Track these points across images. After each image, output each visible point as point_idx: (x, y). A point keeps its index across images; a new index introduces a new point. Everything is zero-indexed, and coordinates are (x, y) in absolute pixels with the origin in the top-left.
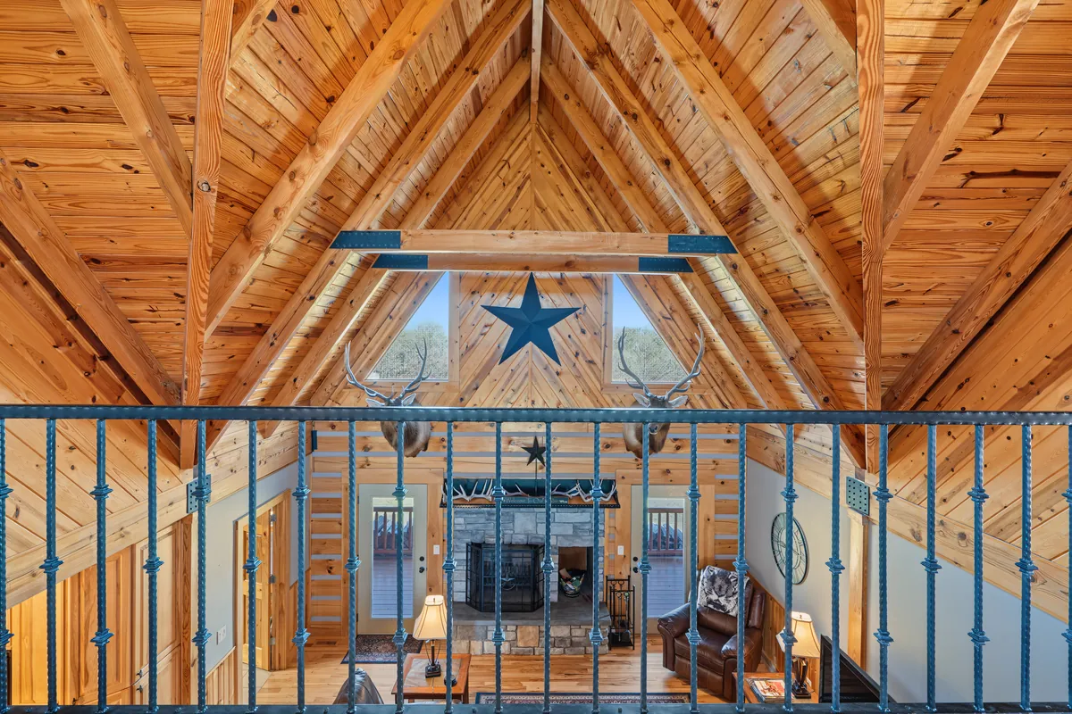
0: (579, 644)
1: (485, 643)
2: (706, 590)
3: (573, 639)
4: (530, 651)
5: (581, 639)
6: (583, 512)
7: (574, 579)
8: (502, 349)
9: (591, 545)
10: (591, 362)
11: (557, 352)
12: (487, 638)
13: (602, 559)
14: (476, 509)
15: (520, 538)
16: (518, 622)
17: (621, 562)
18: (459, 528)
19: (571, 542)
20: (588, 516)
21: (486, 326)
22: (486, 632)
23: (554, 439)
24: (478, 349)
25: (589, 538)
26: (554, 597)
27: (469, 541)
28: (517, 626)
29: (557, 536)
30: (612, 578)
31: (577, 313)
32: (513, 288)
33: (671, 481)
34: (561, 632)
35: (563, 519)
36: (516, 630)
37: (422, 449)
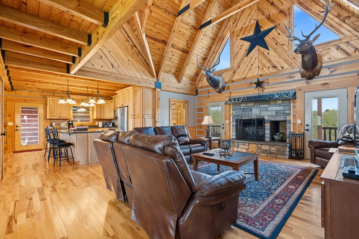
0: (273, 153)
2: (343, 132)
3: (271, 151)
6: (280, 106)
7: (278, 134)
8: (247, 51)
9: (284, 119)
10: (283, 45)
11: (268, 45)
12: (239, 147)
13: (289, 125)
14: (239, 108)
15: (254, 117)
16: (249, 142)
17: (299, 127)
18: (234, 114)
19: (275, 118)
20: (282, 107)
21: (242, 45)
22: (239, 145)
23: (267, 79)
24: (239, 54)
25: (283, 116)
26: (267, 139)
27: (237, 118)
28: (249, 144)
29: (269, 116)
30: (295, 133)
31: (276, 28)
32: (250, 29)
33: (328, 88)
34: (265, 147)
35: (271, 109)
36: (249, 145)
37: (223, 90)
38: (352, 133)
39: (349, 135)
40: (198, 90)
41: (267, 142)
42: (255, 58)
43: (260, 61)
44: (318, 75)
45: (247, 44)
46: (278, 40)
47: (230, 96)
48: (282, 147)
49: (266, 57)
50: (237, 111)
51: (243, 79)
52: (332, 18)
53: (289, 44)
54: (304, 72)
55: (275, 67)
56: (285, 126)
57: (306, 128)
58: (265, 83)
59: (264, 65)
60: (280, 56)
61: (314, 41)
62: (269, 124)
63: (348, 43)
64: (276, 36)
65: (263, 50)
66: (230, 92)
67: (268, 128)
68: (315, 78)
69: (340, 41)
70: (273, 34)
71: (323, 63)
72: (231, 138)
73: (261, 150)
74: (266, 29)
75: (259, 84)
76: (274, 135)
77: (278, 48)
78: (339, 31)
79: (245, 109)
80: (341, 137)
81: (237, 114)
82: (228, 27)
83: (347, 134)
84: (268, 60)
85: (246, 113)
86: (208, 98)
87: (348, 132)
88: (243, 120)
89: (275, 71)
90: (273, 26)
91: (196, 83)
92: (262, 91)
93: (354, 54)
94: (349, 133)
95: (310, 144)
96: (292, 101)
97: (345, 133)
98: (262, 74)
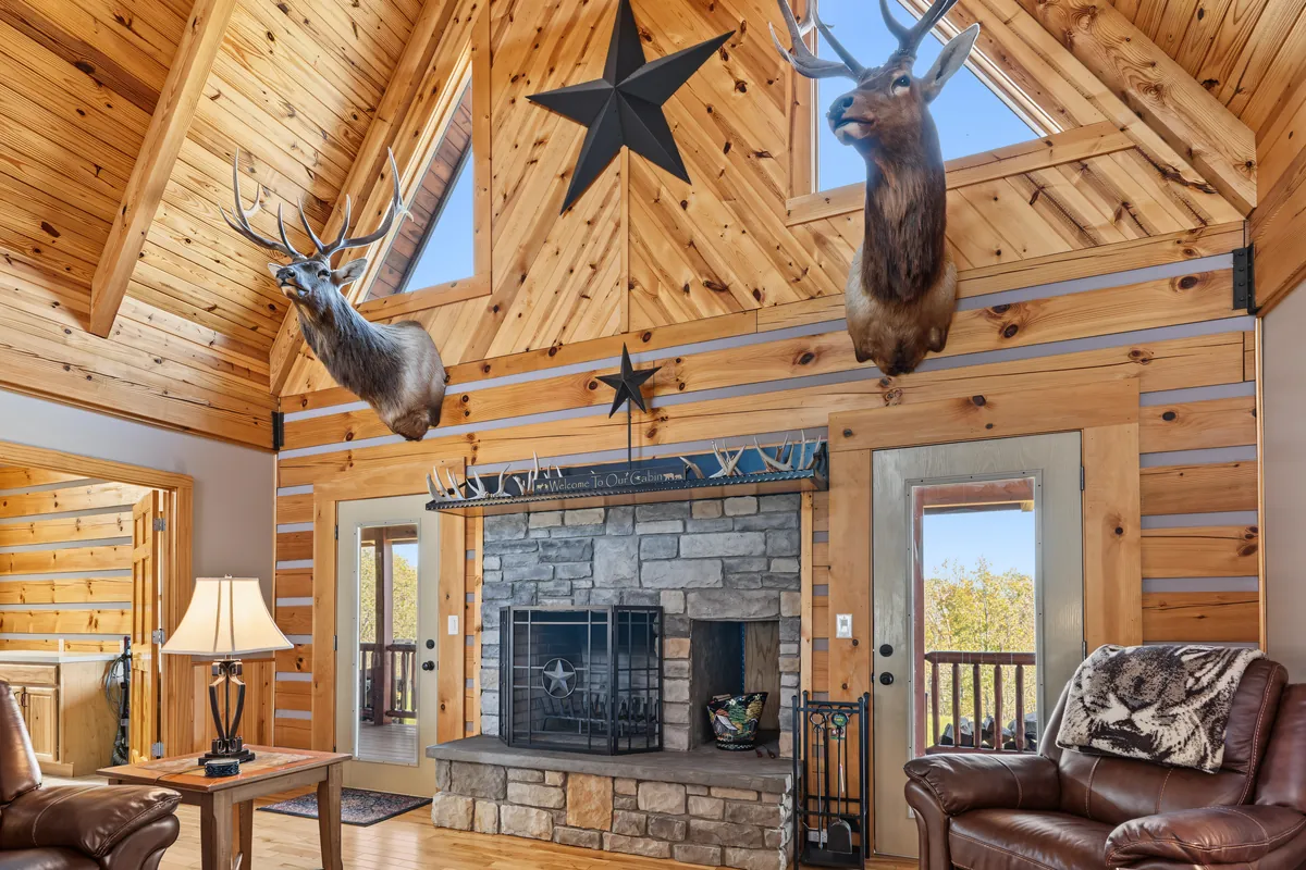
0: (706, 837)
1: (503, 807)
2: (1088, 700)
3: (693, 823)
4: (591, 840)
5: (712, 826)
6: (745, 529)
7: (733, 702)
8: (568, 181)
9: (769, 614)
10: (760, 155)
11: (683, 153)
12: (506, 797)
13: (793, 648)
14: (522, 536)
15: (605, 599)
16: (566, 763)
17: (844, 658)
18: (489, 578)
19: (718, 606)
20: (757, 537)
21: (540, 143)
22: (505, 782)
23: (678, 361)
24: (524, 194)
25: (762, 593)
26: (678, 739)
27: (506, 604)
28: (566, 774)
29: (686, 591)
30: (822, 698)
31: (726, 46)
32: (587, 43)
33: (989, 426)
34: (661, 799)
35: (698, 551)
36: (564, 785)
37: (426, 418)
38: (1145, 706)
39: (1129, 722)
40: (288, 418)
41: (677, 754)
42: (612, 226)
43: (639, 246)
44: (939, 347)
45: (569, 138)
46: (734, 124)
47: (474, 460)
48: (752, 796)
49: (672, 227)
50: (512, 557)
51: (543, 352)
52: (1008, 14)
53: (791, 149)
54: (871, 320)
55: (717, 287)
56: (769, 650)
57: (883, 664)
58: (664, 385)
59: (661, 271)
60: (745, 221)
61: (939, 75)
62: (688, 641)
63: (1081, 165)
64: (722, 98)
65: (654, 182)
66: (471, 437)
67: (682, 669)
68: (922, 367)
69: (1047, 152)
70: (709, 84)
71: (965, 276)
72: (476, 732)
73: (634, 815)
74: (670, 51)
75: (633, 387)
76: (718, 706)
77: (736, 171)
78: (1041, 94)
79: (552, 545)
80: (1084, 729)
81: (508, 576)
82: (463, 17)
83: (1115, 713)
84: (681, 243)
85: (561, 574)
86: (343, 469)
87: (1122, 700)
88: (537, 615)
89: (719, 312)
90: (709, 34)
91: (273, 366)
92: (652, 433)
93: (1108, 237)
94: (1126, 704)
95: (913, 780)
96: (806, 501)
97: (1103, 706)
98: (648, 325)
